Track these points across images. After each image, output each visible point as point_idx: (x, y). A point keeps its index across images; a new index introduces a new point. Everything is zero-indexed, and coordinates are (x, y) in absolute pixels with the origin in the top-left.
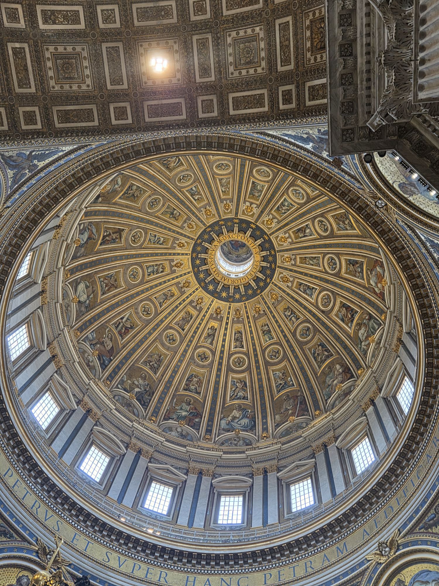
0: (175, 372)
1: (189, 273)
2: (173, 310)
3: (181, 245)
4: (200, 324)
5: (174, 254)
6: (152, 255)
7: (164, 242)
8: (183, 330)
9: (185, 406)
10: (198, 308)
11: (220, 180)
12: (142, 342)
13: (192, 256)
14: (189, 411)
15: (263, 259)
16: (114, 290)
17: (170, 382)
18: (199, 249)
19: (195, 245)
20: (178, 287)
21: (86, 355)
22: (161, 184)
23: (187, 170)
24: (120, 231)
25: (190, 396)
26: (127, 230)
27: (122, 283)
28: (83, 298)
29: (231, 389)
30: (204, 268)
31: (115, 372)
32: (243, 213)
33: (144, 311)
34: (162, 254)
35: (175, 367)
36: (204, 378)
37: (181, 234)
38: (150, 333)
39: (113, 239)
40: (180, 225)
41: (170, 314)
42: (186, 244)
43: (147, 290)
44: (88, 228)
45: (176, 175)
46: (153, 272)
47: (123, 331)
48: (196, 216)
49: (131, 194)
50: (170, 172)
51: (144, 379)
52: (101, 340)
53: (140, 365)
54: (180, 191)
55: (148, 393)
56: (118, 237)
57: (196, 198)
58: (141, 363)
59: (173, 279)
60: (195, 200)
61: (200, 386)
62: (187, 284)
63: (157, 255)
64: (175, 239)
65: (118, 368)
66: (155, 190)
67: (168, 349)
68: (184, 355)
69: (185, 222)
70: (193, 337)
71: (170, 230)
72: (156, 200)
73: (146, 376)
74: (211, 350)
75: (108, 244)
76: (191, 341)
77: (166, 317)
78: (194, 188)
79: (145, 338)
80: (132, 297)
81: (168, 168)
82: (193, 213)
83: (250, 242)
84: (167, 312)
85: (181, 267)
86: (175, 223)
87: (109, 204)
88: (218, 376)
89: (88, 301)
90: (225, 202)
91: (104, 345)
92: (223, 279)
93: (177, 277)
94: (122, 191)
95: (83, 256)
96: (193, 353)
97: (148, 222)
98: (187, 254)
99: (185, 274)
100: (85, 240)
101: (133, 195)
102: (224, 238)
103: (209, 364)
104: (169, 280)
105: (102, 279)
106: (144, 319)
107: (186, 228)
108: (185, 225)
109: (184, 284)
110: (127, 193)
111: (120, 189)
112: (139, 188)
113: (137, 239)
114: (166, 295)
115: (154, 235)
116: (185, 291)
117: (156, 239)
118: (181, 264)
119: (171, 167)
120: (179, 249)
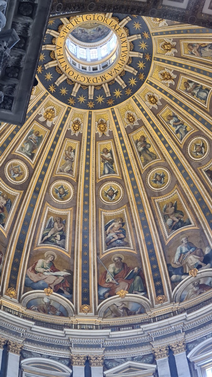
3: (152, 98)
5: (166, 93)
6: (192, 112)
7: (171, 117)
11: (70, 171)
13: (146, 77)
15: (53, 41)
18: (133, 82)
19: (135, 89)
20: (180, 51)
22: (140, 206)
23: (104, 207)
30: (136, 54)
32: (59, 110)
34: (181, 104)
37: (146, 115)
40: (143, 128)
42: (147, 97)
45: (118, 207)
46: (201, 89)
48: (118, 129)
49: (177, 215)
50: (123, 214)
54: (123, 178)
57: (109, 154)
59: (181, 65)
60: (111, 152)
62: (166, 47)
63: (186, 108)
64: (155, 112)
66: (149, 199)
69: (135, 128)
71: (157, 131)
78: (107, 171)
81: (123, 224)
82: (120, 135)
83: (64, 65)
85: (164, 72)
86: (146, 134)
90: (77, 135)
92: (117, 28)
93: (175, 64)
97: (177, 161)
98: (151, 84)
99: (164, 61)
101: (176, 211)
102: (95, 81)
104: (187, 67)
107: (136, 119)
108: (136, 124)
109: (170, 50)
110: (180, 221)
111: (183, 239)
112: (165, 218)
113: (200, 146)
114: (199, 52)
115: (178, 134)
116: (173, 41)
117: (178, 127)
118: (163, 75)
119: (119, 223)
120: (157, 96)
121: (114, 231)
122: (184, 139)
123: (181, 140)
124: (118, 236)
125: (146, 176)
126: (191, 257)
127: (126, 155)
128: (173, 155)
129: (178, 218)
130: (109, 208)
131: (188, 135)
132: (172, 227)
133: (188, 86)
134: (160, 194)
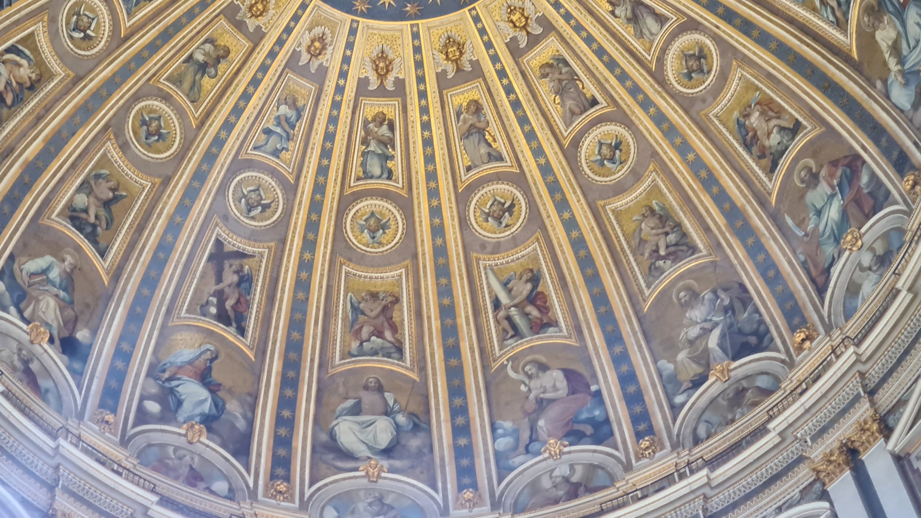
0: (709, 181)
1: (416, 36)
2: (523, 120)
4: (589, 40)
5: (343, 75)
6: (326, 153)
7: (293, 104)
8: (594, 102)
9: (816, 196)
10: (538, 31)
12: (586, 262)
13: (363, 15)
14: (832, 187)
16: (401, 310)
17: (733, 213)
20: (453, 83)
21: (546, 483)
22: (86, 111)
23: (53, 20)
24: (220, 256)
25: (795, 161)
26: (221, 231)
27: (390, 275)
28: (383, 431)
29: (814, 10)
31: (634, 399)
33: (499, 219)
34: (333, 120)
35: (696, 175)
36: (757, 88)
37: (280, 42)
38: (570, 224)
39: (238, 285)
40: (247, 45)
41: (531, 136)
43: (433, 193)
44: (170, 379)
45: (62, 56)
46: (386, 158)
47: (534, 312)
49: (103, 213)
50: (51, 76)
51: (695, 296)
52: (531, 405)
53: (651, 295)
54: (127, 38)
55: (738, 305)
56: (236, 263)
58: (648, 287)
59: (423, 95)
61: (779, 112)
63: (329, 137)
64: (292, 63)
65: (628, 379)
66: (106, 127)
67: (636, 175)
68: (670, 131)
69: (240, 26)
70: (623, 77)
71: (255, 82)
72: (144, 123)
73: (688, 289)
74: (683, 29)
75: (248, 305)
76: (635, 91)
77: (538, 152)
79: (578, 244)
80: (440, 252)
81: (33, 87)
84: (523, 141)
86: (236, 58)
87: (109, 297)
88: (764, 39)
89: (401, 419)
91: (551, 401)
93: (421, 80)
94: (78, 249)
95: (253, 408)
96: (674, 95)
97: (210, 157)
98: (353, 32)
99: (417, 50)
100: (204, 393)
101: (107, 204)
103: (723, 54)
104: (424, 110)
105: (355, 345)
106: (525, 227)
107: (261, 21)
108: (251, 24)
109: (448, 58)
110: (94, 226)
111: (69, 259)
112: (85, 187)
113: (262, 199)
114: (469, 130)
115: (263, 137)
116: (471, 61)
117: (278, 130)
118: (382, 56)
119: (30, 75)
120: (328, 56)
121: (11, 72)
122: (259, 156)
123: (255, 148)
124: (5, 88)
125: (147, 96)
126: (52, 302)
127: (177, 26)
128: (218, 142)
129: (97, 217)
130: (54, 36)
131: (271, 161)
132: (75, 214)
133: (378, 124)
134: (124, 147)
